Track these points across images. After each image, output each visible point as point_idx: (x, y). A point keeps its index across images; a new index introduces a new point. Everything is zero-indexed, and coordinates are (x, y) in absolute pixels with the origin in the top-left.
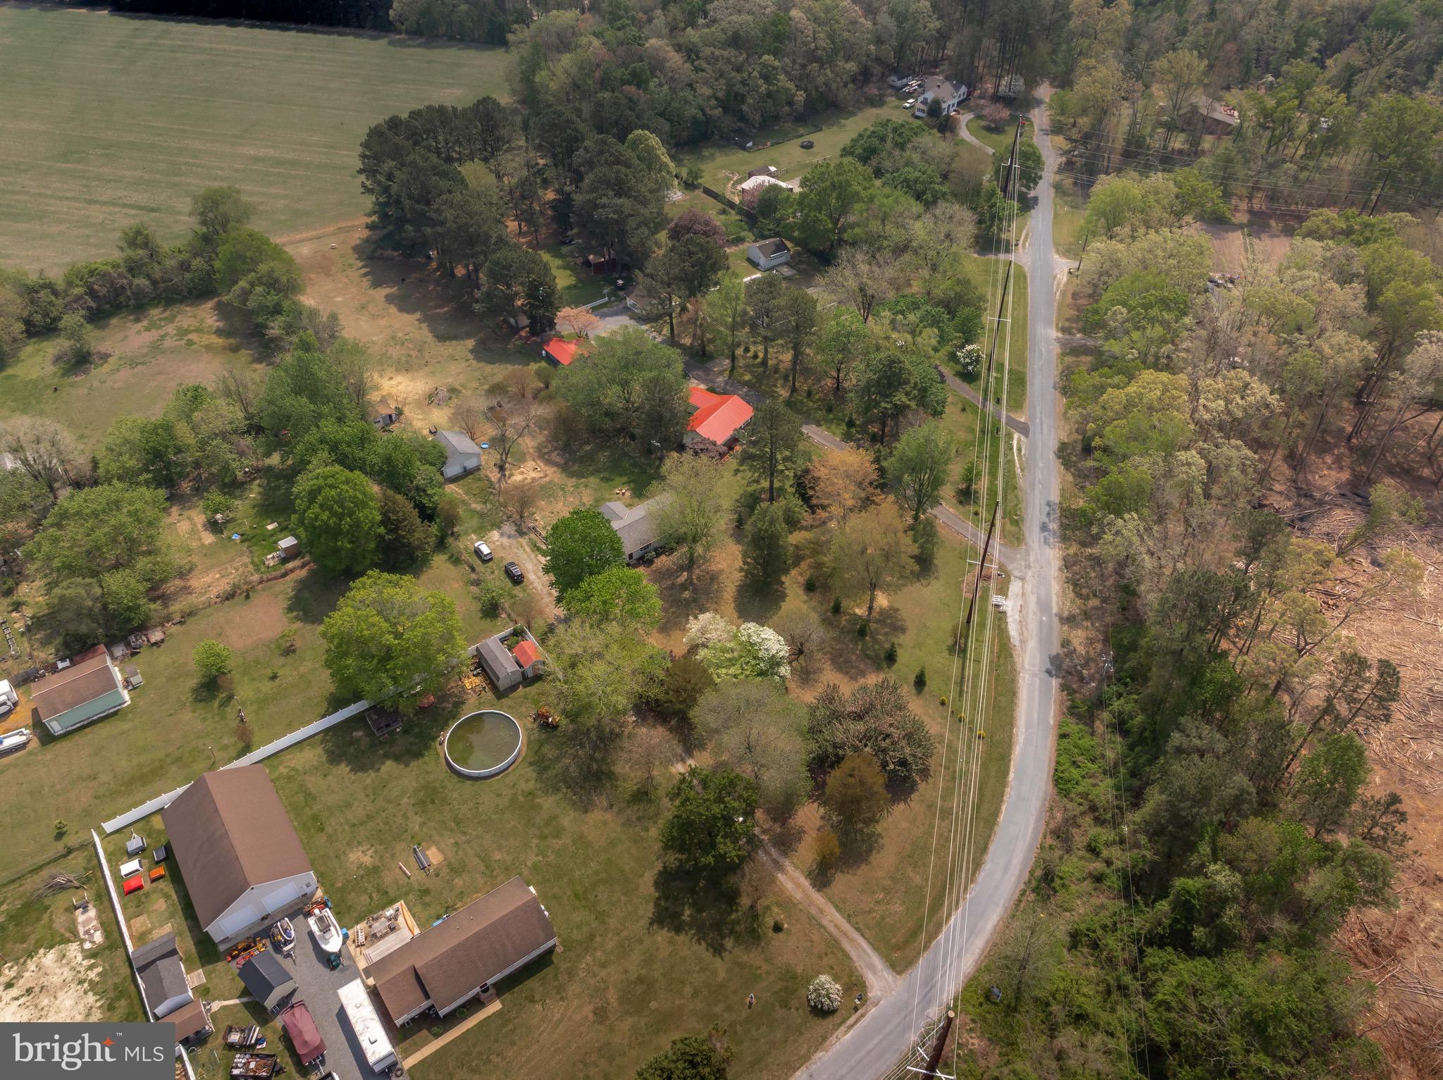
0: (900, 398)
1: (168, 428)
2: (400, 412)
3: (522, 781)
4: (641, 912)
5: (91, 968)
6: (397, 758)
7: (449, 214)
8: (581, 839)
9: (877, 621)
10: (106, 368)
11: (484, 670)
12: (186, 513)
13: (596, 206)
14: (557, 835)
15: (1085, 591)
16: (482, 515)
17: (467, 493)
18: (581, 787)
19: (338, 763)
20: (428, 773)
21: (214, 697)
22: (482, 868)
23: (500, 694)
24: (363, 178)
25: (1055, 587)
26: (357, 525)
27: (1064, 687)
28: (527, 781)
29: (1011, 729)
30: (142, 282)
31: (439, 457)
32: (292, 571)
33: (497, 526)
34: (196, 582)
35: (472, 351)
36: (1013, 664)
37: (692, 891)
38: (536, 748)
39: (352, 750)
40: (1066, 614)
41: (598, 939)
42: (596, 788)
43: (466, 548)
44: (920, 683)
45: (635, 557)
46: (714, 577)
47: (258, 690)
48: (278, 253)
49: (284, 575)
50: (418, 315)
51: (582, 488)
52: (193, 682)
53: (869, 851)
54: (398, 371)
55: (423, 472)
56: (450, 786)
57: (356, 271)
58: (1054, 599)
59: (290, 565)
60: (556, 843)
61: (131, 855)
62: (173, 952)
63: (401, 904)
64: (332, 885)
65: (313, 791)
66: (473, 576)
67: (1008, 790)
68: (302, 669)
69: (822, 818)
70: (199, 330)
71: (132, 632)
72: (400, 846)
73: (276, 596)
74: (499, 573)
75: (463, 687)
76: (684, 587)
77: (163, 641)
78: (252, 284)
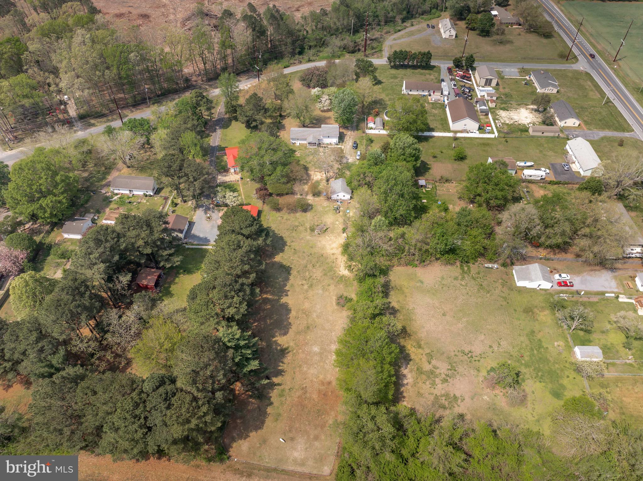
73: (433, 174)
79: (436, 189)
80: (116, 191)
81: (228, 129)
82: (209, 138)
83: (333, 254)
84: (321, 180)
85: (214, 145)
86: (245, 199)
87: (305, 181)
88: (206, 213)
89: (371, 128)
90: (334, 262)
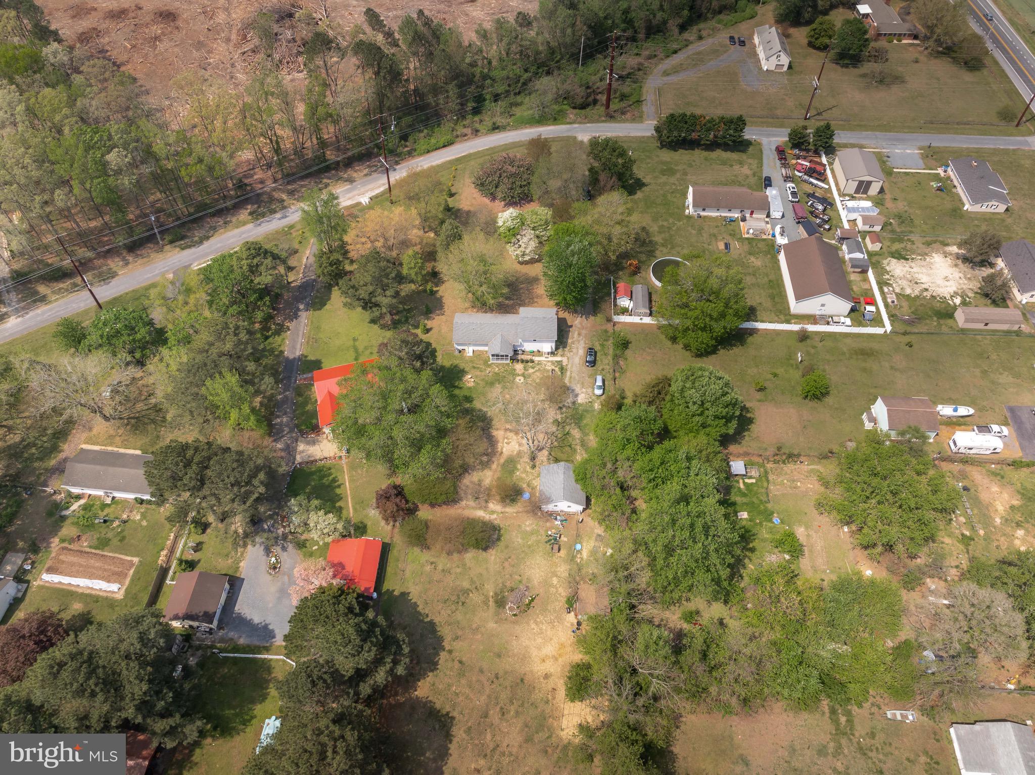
19: (752, 306)
47: (787, 371)
63: (744, 235)
79: (768, 481)
80: (76, 490)
81: (323, 311)
82: (283, 335)
83: (546, 676)
84: (520, 454)
85: (291, 357)
86: (355, 510)
87: (485, 459)
88: (268, 551)
89: (625, 311)
90: (547, 702)
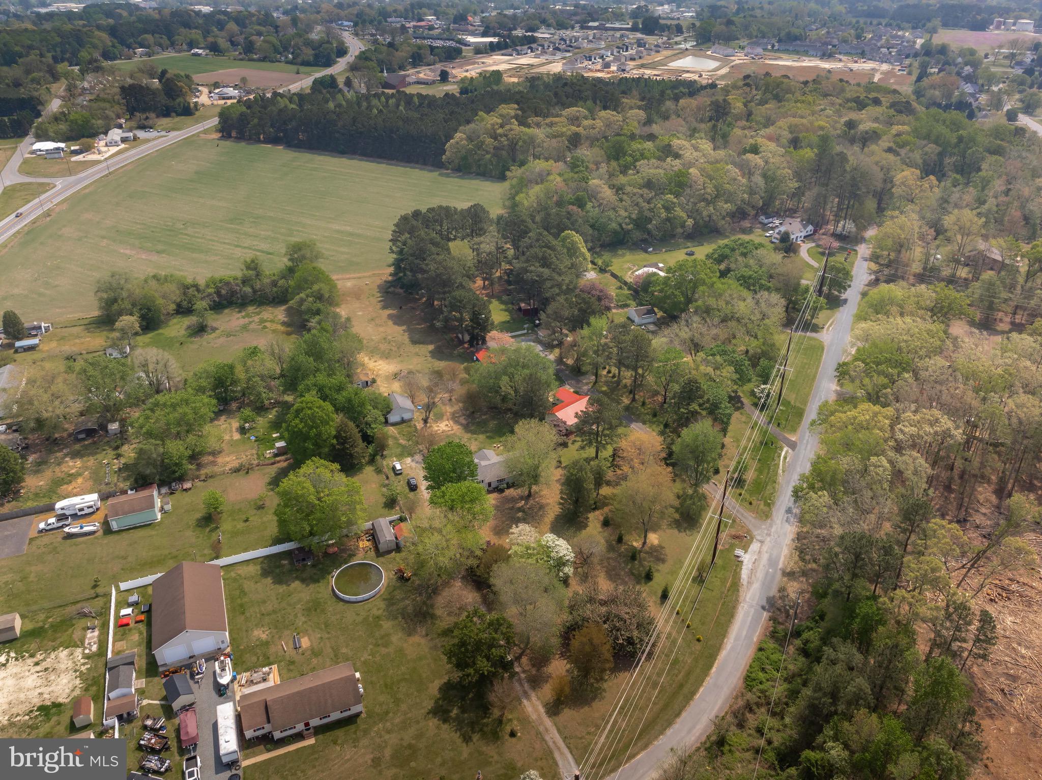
0: (694, 406)
1: (232, 367)
2: (374, 381)
3: (375, 609)
4: (424, 704)
5: (84, 664)
6: (303, 581)
7: (432, 267)
8: (400, 651)
9: (647, 553)
10: (213, 335)
11: (374, 538)
12: (229, 421)
13: (527, 271)
14: (386, 645)
15: (807, 557)
16: (404, 447)
17: (399, 433)
18: (412, 620)
19: (266, 577)
20: (319, 593)
21: (208, 526)
22: (332, 656)
23: (379, 553)
24: (391, 244)
25: (785, 551)
26: (319, 435)
27: (773, 619)
28: (378, 609)
29: (723, 639)
30: (248, 289)
31: (386, 408)
32: (279, 462)
33: (411, 455)
34: (220, 460)
35: (430, 352)
36: (738, 596)
37: (463, 699)
38: (391, 589)
39: (277, 571)
40: (788, 570)
41: (391, 715)
42: (421, 622)
43: (388, 465)
44: (665, 596)
45: (493, 486)
46: (542, 507)
47: (235, 526)
48: (328, 281)
49: (273, 464)
50: (404, 327)
51: (473, 440)
52: (199, 515)
53: (594, 699)
54: (381, 358)
55: (373, 414)
56: (329, 603)
57: (375, 299)
58: (782, 559)
59: (278, 459)
60: (384, 650)
61: (129, 605)
62: (132, 663)
63: (275, 667)
64: (238, 647)
65: (246, 590)
66: (387, 482)
67: (708, 679)
68: (265, 519)
69: (567, 671)
70: (272, 321)
71: (175, 480)
72: (287, 632)
73: (264, 475)
74: (403, 483)
75: (358, 546)
76: (520, 510)
77: (190, 489)
78: (307, 296)
